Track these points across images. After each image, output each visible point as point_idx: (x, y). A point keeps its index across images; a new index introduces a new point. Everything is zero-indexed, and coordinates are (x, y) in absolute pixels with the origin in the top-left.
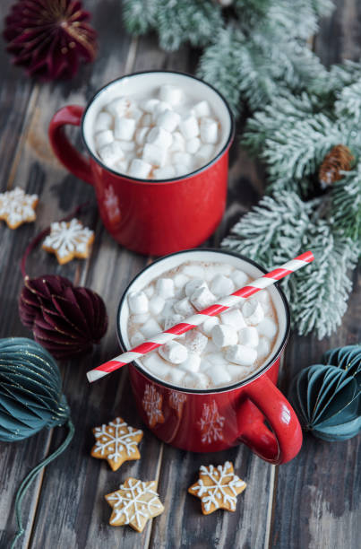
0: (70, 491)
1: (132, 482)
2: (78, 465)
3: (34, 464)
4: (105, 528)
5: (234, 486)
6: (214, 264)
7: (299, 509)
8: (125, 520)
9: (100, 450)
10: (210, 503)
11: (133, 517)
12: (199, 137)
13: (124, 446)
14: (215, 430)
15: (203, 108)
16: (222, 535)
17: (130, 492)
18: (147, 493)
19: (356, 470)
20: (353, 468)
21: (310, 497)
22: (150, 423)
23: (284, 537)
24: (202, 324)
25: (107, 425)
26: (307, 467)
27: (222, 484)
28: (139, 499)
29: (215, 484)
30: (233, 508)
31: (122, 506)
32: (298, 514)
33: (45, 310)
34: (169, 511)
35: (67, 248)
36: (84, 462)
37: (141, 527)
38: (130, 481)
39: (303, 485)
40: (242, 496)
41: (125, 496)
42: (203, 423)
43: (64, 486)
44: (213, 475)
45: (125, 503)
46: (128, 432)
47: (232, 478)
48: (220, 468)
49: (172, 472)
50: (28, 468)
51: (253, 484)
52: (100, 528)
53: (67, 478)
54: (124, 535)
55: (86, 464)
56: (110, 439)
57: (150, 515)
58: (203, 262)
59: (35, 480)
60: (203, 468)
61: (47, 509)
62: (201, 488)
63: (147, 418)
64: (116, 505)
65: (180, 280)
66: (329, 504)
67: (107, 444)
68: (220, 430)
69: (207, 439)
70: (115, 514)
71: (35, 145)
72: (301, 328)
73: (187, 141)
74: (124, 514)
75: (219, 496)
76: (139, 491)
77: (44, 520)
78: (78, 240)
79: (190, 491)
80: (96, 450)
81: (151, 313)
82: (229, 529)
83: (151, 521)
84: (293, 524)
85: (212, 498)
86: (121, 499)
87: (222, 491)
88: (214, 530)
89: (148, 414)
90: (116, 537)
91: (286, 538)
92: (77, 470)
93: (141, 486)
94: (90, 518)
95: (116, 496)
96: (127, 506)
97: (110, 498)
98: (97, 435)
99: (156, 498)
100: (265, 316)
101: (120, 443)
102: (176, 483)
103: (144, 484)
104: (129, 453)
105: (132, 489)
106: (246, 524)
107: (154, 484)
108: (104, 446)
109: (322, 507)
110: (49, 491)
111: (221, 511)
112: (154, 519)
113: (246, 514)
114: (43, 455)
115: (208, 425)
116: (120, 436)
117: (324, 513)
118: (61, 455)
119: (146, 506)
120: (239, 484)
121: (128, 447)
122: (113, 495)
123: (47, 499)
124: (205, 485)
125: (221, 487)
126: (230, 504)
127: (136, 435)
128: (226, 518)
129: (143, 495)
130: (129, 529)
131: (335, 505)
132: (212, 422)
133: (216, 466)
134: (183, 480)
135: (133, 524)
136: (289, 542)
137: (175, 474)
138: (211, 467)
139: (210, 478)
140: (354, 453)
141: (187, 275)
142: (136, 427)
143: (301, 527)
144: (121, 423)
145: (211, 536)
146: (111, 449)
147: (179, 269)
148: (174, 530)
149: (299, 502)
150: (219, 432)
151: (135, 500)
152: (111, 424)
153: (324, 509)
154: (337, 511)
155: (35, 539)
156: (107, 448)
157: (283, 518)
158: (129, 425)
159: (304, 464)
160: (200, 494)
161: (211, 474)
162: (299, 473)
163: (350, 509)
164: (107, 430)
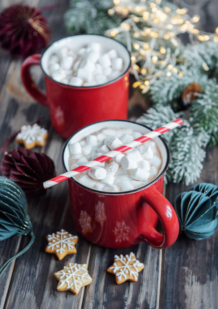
0: (32, 272)
1: (71, 264)
2: (37, 258)
3: (9, 257)
4: (54, 293)
5: (137, 266)
6: (122, 129)
7: (177, 280)
8: (67, 286)
9: (50, 248)
10: (121, 276)
11: (72, 284)
12: (111, 67)
13: (67, 245)
14: (124, 234)
15: (113, 53)
16: (129, 297)
17: (70, 269)
18: (81, 270)
19: (213, 258)
20: (211, 257)
21: (185, 273)
22: (83, 231)
23: (169, 296)
24: (115, 157)
25: (56, 233)
26: (182, 256)
27: (128, 265)
28: (76, 273)
29: (124, 265)
30: (136, 279)
31: (65, 277)
32: (177, 283)
33: (17, 163)
34: (95, 283)
35: (31, 139)
36: (40, 257)
37: (77, 291)
38: (70, 264)
39: (179, 267)
40: (141, 273)
41: (67, 272)
42: (116, 230)
43: (28, 270)
44: (123, 260)
45: (67, 276)
46: (69, 237)
47: (135, 262)
48: (127, 256)
49: (97, 261)
50: (5, 260)
51: (148, 266)
52: (51, 293)
53: (30, 265)
54: (66, 297)
55: (42, 257)
56: (57, 241)
57: (83, 283)
58: (114, 128)
59: (9, 266)
60: (116, 256)
61: (17, 283)
62: (115, 268)
63: (81, 229)
64: (61, 277)
65: (101, 137)
66: (196, 277)
67: (55, 244)
68: (127, 234)
69: (119, 240)
70: (61, 283)
71: (13, 89)
72: (175, 177)
73: (104, 69)
74: (66, 283)
75: (127, 272)
76: (76, 268)
77: (15, 289)
78: (38, 135)
79: (108, 270)
80: (49, 248)
81: (83, 154)
82: (133, 292)
83: (84, 288)
84: (174, 289)
85: (122, 273)
86: (64, 274)
87: (129, 269)
88: (124, 293)
89: (82, 226)
90: (61, 298)
91: (171, 297)
92: (36, 261)
93: (77, 266)
94: (45, 288)
95: (61, 272)
96: (68, 278)
97: (57, 274)
98: (49, 239)
99: (87, 273)
100: (154, 155)
101: (63, 243)
102: (99, 267)
103: (79, 265)
104: (69, 249)
105: (72, 268)
106: (144, 289)
107: (85, 266)
108: (53, 245)
109: (192, 279)
110: (18, 273)
111: (128, 282)
112: (86, 287)
113: (145, 284)
114: (14, 252)
115: (119, 232)
116: (64, 239)
117: (194, 282)
118: (26, 252)
119: (81, 277)
120: (140, 266)
121: (69, 245)
122: (59, 272)
123: (17, 277)
124: (118, 266)
125: (128, 267)
126: (134, 276)
127: (74, 239)
128: (132, 286)
129: (78, 272)
130: (70, 292)
131: (201, 277)
132: (122, 230)
133: (124, 256)
134: (104, 265)
135: (72, 288)
136: (172, 299)
137: (98, 262)
138: (122, 256)
139: (121, 262)
140: (211, 248)
141: (105, 134)
142: (74, 235)
143: (180, 290)
144: (64, 232)
145: (122, 297)
146: (58, 246)
147: (100, 131)
148: (98, 294)
149: (178, 276)
150: (126, 236)
151: (74, 274)
152: (58, 233)
153: (194, 280)
154: (202, 281)
155: (9, 300)
156: (55, 246)
157: (168, 285)
158: (69, 233)
159: (180, 255)
160: (115, 271)
161: (121, 260)
162: (177, 260)
163: (211, 280)
164: (55, 236)
